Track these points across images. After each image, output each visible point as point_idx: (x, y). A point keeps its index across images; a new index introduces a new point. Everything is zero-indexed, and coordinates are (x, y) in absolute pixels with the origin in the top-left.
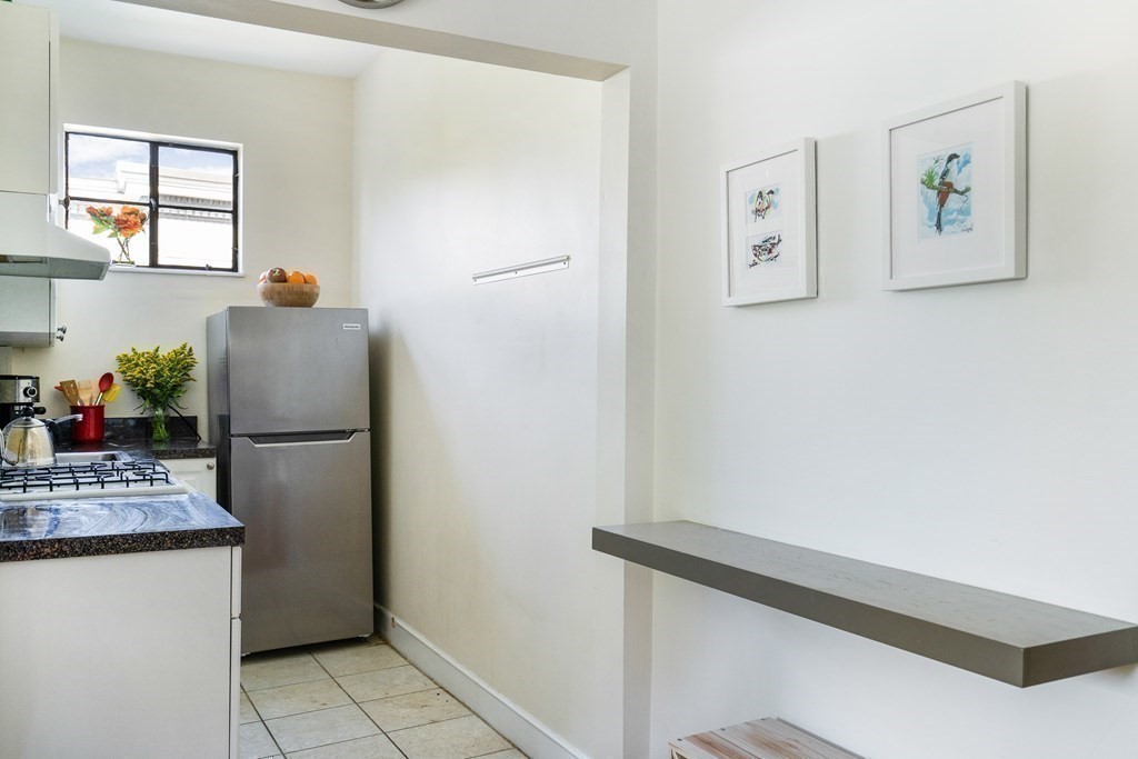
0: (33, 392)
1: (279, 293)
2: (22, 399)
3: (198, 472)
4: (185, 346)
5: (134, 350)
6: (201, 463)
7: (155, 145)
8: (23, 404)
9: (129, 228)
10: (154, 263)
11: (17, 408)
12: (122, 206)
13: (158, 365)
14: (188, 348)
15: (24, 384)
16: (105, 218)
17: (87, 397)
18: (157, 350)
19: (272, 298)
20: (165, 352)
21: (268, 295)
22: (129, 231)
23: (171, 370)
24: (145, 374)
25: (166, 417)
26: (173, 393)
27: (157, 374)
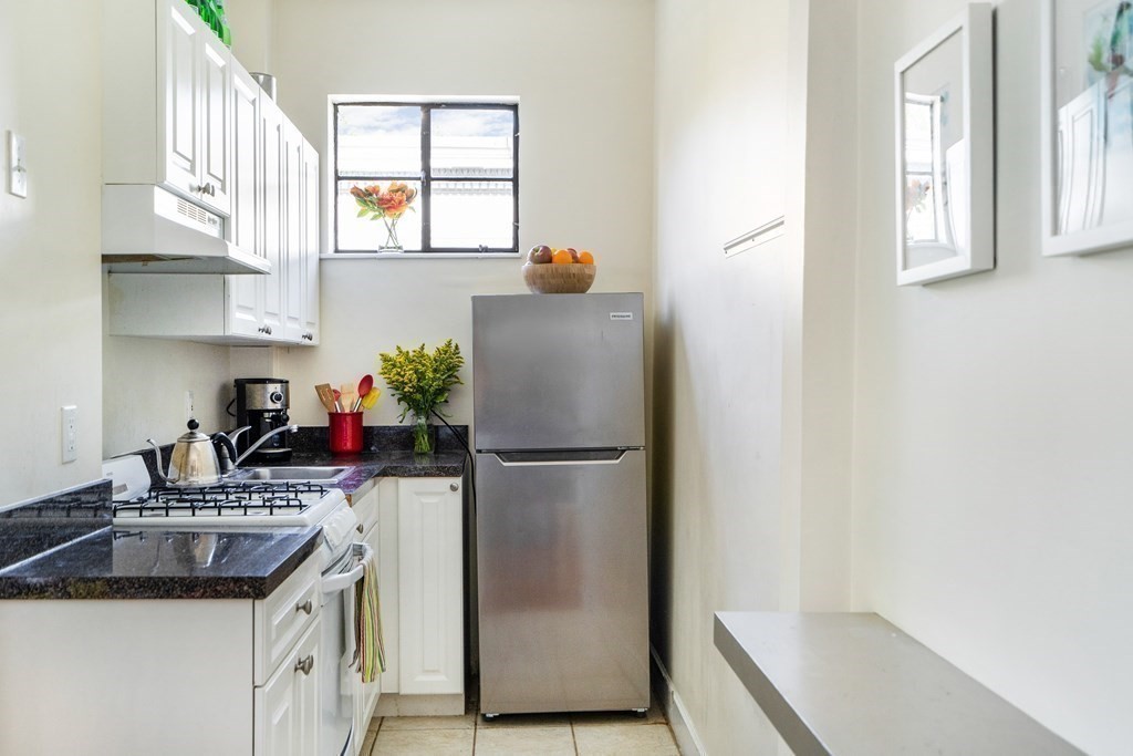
0: (283, 398)
1: (542, 276)
2: (270, 406)
3: (442, 494)
4: (450, 343)
5: (398, 348)
6: (443, 483)
7: (428, 107)
8: (271, 411)
9: (393, 207)
10: (427, 248)
12: (390, 182)
13: (423, 365)
14: (453, 345)
15: (273, 388)
16: (371, 198)
17: (348, 403)
18: (422, 348)
19: (535, 283)
20: (430, 352)
21: (532, 279)
22: (393, 211)
23: (435, 371)
24: (403, 376)
25: (429, 426)
26: (435, 398)
27: (421, 376)
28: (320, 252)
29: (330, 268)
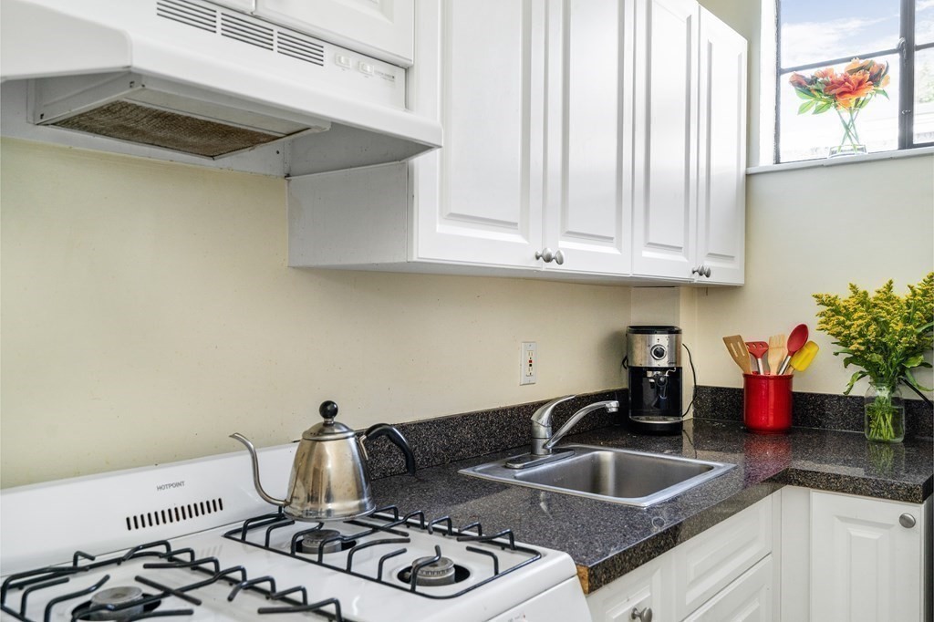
2: (651, 362)
3: (887, 526)
8: (657, 369)
9: (849, 93)
10: (906, 142)
11: (650, 374)
12: (847, 64)
13: (889, 312)
15: (657, 339)
16: (814, 87)
17: (774, 364)
18: (889, 287)
20: (902, 293)
22: (848, 96)
23: (908, 320)
24: (849, 327)
25: (896, 401)
26: (906, 360)
27: (884, 327)
28: (748, 166)
29: (761, 185)
